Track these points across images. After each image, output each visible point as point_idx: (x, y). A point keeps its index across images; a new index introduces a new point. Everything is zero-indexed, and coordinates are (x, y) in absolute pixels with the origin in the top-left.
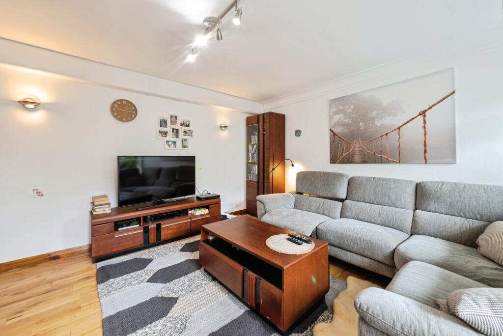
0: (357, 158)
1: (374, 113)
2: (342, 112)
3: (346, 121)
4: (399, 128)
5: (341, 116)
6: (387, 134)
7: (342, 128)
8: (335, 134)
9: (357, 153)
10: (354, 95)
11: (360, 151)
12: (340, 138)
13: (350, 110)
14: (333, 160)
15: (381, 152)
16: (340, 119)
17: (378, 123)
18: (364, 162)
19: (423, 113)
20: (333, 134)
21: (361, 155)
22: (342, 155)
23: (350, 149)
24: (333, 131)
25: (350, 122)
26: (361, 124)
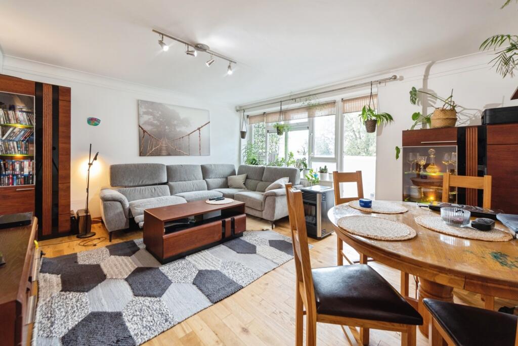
0: (164, 152)
1: (175, 122)
2: (151, 114)
3: (155, 122)
4: (189, 135)
5: (150, 117)
6: (183, 137)
7: (152, 127)
8: (144, 131)
9: (164, 148)
10: (160, 104)
11: (166, 147)
12: (150, 135)
13: (158, 115)
14: (142, 153)
15: (180, 149)
16: (150, 119)
17: (178, 130)
18: (169, 155)
19: (199, 129)
20: (142, 131)
21: (167, 150)
22: (151, 149)
23: (158, 145)
24: (143, 128)
25: (158, 124)
26: (167, 127)
